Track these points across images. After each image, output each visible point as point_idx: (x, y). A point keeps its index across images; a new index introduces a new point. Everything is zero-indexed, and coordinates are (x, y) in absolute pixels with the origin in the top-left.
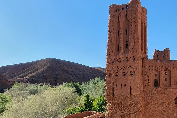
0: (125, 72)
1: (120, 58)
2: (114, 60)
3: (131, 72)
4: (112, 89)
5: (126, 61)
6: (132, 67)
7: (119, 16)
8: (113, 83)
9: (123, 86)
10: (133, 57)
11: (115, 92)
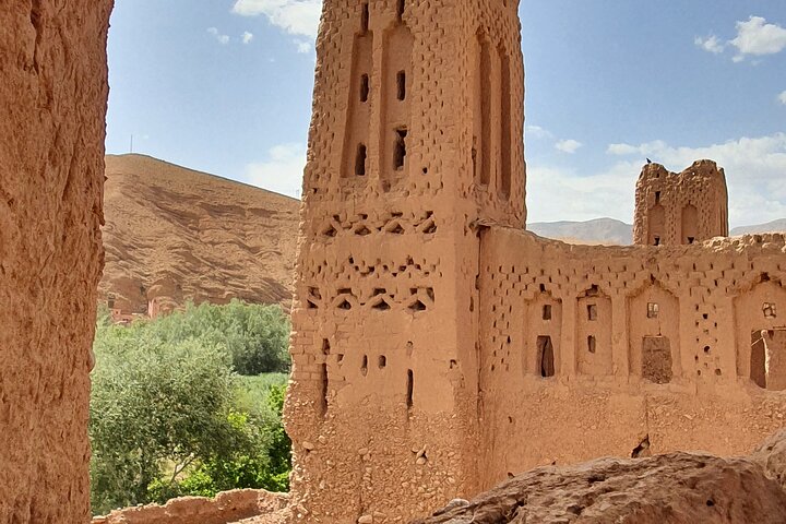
0: (384, 291)
1: (365, 217)
2: (335, 225)
3: (414, 291)
4: (316, 377)
5: (390, 235)
6: (419, 267)
7: (367, 6)
8: (326, 346)
9: (373, 362)
10: (424, 215)
11: (333, 392)
